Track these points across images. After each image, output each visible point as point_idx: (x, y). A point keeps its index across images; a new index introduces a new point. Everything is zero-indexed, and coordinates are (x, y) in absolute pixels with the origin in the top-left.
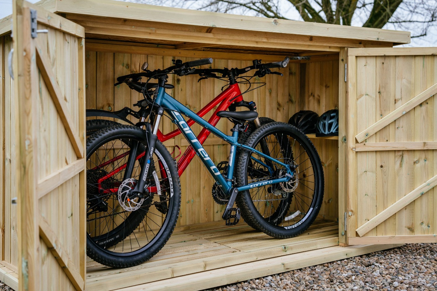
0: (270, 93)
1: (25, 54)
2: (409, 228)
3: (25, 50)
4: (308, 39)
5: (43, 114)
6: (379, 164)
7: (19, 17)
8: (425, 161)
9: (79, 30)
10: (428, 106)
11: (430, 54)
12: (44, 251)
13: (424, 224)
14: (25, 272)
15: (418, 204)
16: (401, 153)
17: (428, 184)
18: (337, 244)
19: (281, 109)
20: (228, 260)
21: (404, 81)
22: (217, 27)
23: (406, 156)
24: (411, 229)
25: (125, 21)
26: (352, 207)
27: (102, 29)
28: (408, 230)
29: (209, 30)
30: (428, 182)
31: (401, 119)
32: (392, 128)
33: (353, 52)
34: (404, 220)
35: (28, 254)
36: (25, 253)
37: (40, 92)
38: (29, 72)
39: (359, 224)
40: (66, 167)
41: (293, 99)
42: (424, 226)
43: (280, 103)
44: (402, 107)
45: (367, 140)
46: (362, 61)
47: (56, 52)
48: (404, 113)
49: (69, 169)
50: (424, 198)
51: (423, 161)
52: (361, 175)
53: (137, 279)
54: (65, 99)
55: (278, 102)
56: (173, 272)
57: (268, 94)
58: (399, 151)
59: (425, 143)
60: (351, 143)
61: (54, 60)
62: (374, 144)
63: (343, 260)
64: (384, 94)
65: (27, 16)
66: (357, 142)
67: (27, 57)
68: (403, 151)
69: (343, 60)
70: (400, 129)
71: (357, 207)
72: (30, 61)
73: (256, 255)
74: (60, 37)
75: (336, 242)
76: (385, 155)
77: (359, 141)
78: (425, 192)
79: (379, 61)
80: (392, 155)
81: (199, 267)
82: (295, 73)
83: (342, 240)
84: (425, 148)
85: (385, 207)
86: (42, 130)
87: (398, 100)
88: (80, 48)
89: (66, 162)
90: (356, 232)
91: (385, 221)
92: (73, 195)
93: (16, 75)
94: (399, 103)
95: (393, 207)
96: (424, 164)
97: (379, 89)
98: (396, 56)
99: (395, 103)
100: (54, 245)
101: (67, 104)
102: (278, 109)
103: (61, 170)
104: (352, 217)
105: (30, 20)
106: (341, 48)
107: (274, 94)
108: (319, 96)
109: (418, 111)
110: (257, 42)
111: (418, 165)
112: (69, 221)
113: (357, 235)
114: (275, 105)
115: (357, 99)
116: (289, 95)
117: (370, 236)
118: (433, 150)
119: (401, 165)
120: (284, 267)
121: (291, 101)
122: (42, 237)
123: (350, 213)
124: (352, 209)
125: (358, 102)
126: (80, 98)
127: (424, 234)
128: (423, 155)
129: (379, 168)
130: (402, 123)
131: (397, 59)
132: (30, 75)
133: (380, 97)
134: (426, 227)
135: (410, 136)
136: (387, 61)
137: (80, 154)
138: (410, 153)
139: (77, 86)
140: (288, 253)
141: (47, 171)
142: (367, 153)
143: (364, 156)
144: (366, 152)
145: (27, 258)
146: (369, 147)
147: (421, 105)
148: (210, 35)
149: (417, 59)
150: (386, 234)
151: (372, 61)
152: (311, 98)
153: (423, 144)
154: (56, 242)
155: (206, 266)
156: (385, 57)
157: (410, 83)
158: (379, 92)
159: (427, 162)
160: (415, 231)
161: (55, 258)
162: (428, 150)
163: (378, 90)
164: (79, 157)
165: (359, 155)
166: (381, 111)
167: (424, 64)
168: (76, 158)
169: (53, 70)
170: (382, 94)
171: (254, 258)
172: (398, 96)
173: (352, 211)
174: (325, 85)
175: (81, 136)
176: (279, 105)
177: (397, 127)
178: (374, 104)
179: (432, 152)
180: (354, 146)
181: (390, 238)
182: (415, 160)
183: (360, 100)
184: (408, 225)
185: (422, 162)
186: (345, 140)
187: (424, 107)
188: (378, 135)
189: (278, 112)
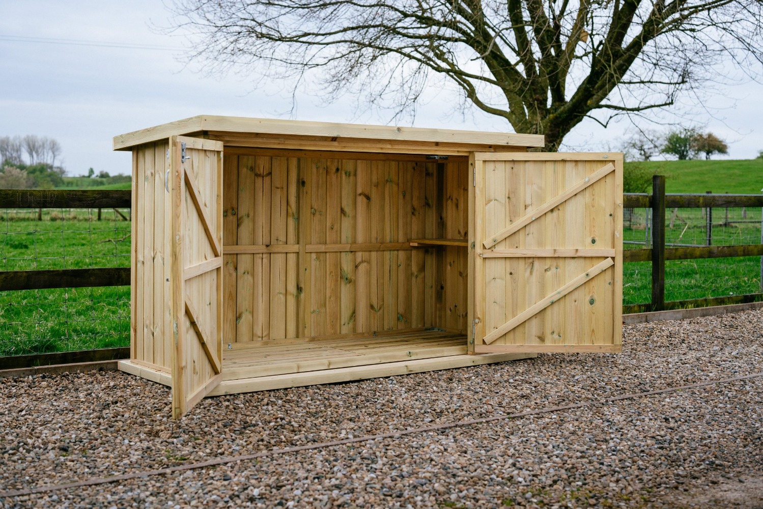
0: (404, 196)
1: (177, 174)
2: (539, 338)
3: (177, 172)
4: (434, 144)
5: (188, 217)
6: (508, 271)
7: (174, 148)
8: (557, 268)
9: (218, 145)
10: (560, 212)
11: (560, 159)
12: (188, 323)
13: (555, 334)
14: (175, 331)
15: (549, 312)
16: (531, 260)
17: (559, 293)
18: (465, 352)
19: (417, 213)
20: (351, 361)
21: (535, 187)
22: (342, 136)
23: (537, 264)
24: (542, 339)
25: (257, 135)
26: (479, 314)
27: (238, 142)
28: (538, 339)
29: (334, 139)
30: (558, 290)
31: (532, 225)
32: (522, 234)
33: (479, 157)
34: (534, 328)
35: (177, 317)
36: (175, 317)
37: (186, 200)
38: (180, 187)
39: (487, 331)
40: (205, 261)
41: (430, 202)
42: (555, 336)
43: (416, 207)
44: (532, 213)
45: (496, 246)
46: (491, 166)
47: (198, 167)
48: (534, 219)
49: (207, 263)
50: (556, 306)
51: (555, 269)
52: (490, 282)
53: (266, 370)
54: (205, 205)
55: (412, 206)
56: (298, 367)
57: (401, 196)
58: (529, 258)
59: (555, 251)
60: (479, 249)
61: (197, 174)
62: (503, 250)
63: (470, 367)
64: (513, 199)
65: (179, 147)
66: (484, 247)
67: (178, 176)
68: (533, 258)
69: (472, 164)
70: (531, 236)
71: (484, 314)
72: (180, 179)
73: (380, 358)
74: (202, 155)
75: (464, 350)
76: (515, 262)
77: (487, 247)
78: (555, 300)
79: (509, 166)
80: (522, 262)
81: (323, 364)
82: (432, 174)
83: (470, 348)
84: (556, 256)
85: (514, 316)
86: (187, 229)
87: (528, 206)
88: (219, 160)
89: (205, 257)
90: (483, 340)
91: (514, 329)
92: (211, 287)
93: (170, 189)
94: (529, 209)
95: (522, 316)
96: (555, 271)
97: (509, 194)
98: (526, 161)
99: (525, 209)
100: (195, 320)
101: (207, 209)
102: (413, 213)
103: (200, 263)
104: (479, 324)
105: (181, 150)
106: (470, 152)
107: (408, 197)
108: (457, 200)
109: (549, 216)
110: (382, 148)
111: (549, 273)
112: (207, 308)
113: (484, 343)
114: (409, 209)
115: (486, 204)
116: (426, 198)
117: (498, 344)
118: (565, 257)
119: (531, 273)
120: (407, 368)
121: (427, 204)
122: (188, 313)
123: (477, 321)
124: (479, 316)
125: (487, 207)
126: (218, 204)
127: (555, 343)
128: (554, 263)
129: (508, 276)
130: (533, 229)
131: (527, 164)
132: (180, 189)
133: (509, 202)
134: (557, 336)
135: (540, 243)
136: (516, 166)
137: (217, 252)
138: (541, 260)
139: (215, 193)
140: (413, 358)
141: (190, 261)
142: (496, 260)
143: (493, 262)
144: (495, 258)
145: (177, 321)
146: (497, 253)
147: (552, 211)
148: (335, 143)
149: (548, 164)
150: (515, 343)
151: (501, 166)
152: (449, 202)
153: (553, 252)
154: (197, 318)
155: (330, 364)
156: (513, 161)
157: (540, 188)
158: (509, 198)
159: (558, 270)
160: (546, 341)
161: (196, 332)
162: (559, 257)
163: (507, 196)
164: (216, 255)
165: (487, 261)
166: (510, 216)
167: (555, 170)
168: (214, 256)
169: (196, 182)
170: (512, 199)
171: (378, 361)
172: (528, 202)
173: (479, 318)
174: (463, 187)
175: (218, 237)
176: (414, 209)
177: (527, 233)
178: (503, 210)
179: (563, 259)
180: (481, 252)
181: (518, 346)
182: (546, 267)
183: (489, 205)
184: (539, 335)
185: (553, 270)
186: (474, 246)
187: (555, 213)
188: (507, 240)
189: (413, 217)
